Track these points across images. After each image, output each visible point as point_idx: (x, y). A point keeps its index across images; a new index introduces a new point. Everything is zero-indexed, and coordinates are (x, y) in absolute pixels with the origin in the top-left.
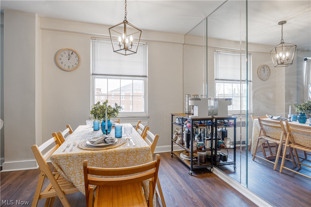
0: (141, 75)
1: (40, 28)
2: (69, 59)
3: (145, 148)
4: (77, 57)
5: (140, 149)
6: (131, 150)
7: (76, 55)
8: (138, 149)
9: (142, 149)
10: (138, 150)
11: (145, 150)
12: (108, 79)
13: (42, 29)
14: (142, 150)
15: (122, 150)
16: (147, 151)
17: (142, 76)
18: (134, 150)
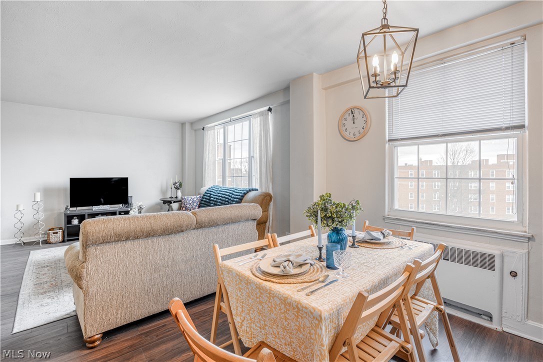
0: (504, 126)
1: (322, 89)
2: (354, 123)
3: (313, 311)
4: (364, 117)
5: (302, 307)
6: (290, 301)
7: (363, 114)
8: (301, 304)
9: (306, 308)
10: (299, 306)
11: (312, 313)
12: (420, 146)
13: (325, 89)
14: (306, 311)
15: (278, 293)
16: (314, 317)
17: (507, 128)
18: (294, 303)
